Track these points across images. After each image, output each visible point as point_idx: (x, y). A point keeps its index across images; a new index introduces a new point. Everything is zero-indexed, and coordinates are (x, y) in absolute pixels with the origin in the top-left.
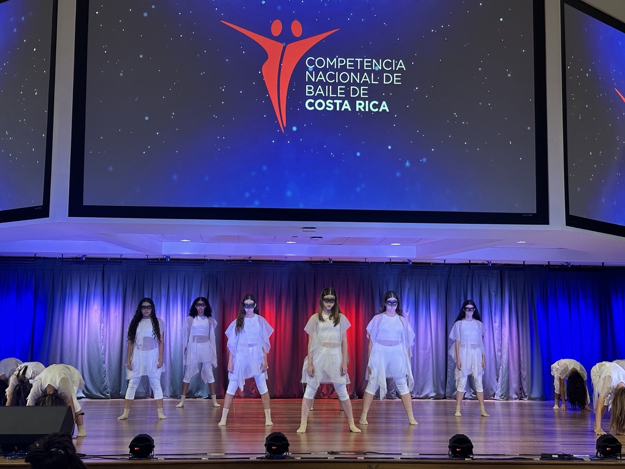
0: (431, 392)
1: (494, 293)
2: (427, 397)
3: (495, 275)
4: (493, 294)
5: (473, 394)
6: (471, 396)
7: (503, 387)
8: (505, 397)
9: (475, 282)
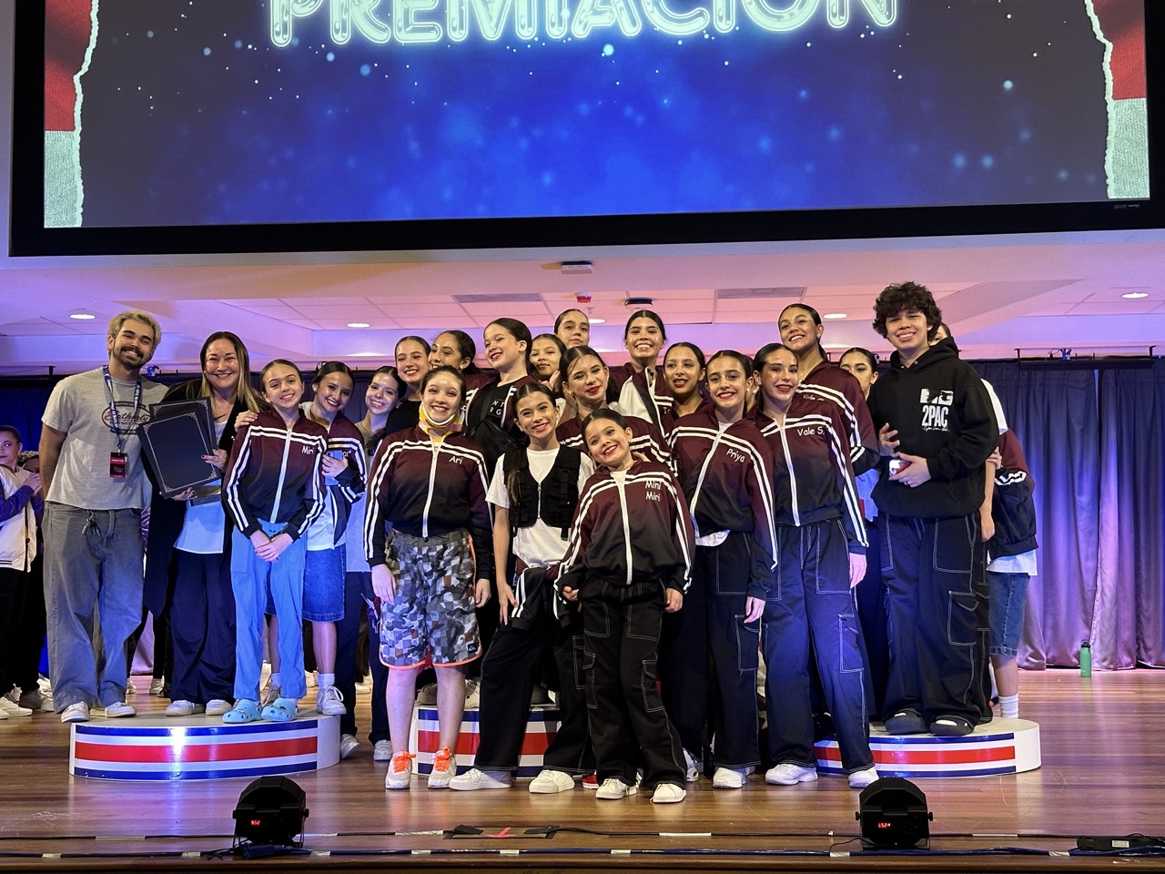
1: (1081, 427)
3: (1083, 385)
4: (1077, 428)
5: (1030, 656)
6: (1027, 660)
7: (1106, 641)
8: (1111, 663)
9: (1035, 402)
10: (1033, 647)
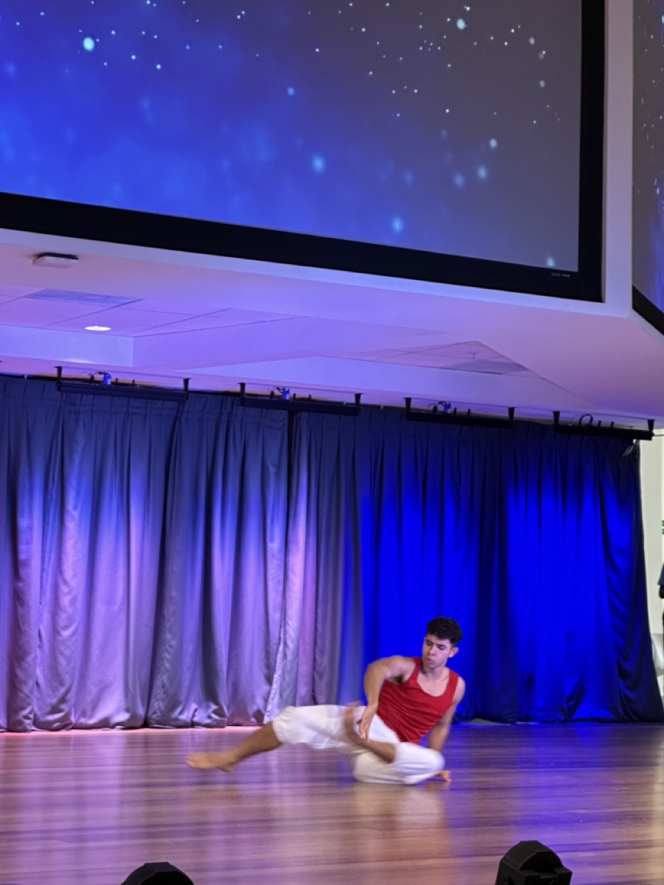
0: (118, 711)
1: (275, 470)
2: (105, 724)
7: (283, 696)
10: (217, 703)
